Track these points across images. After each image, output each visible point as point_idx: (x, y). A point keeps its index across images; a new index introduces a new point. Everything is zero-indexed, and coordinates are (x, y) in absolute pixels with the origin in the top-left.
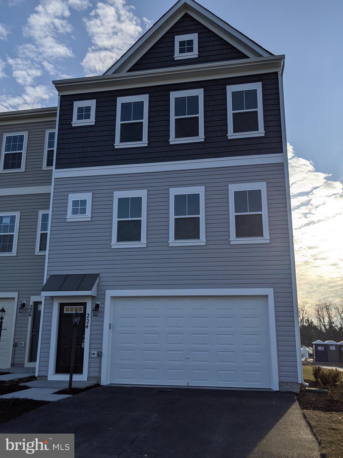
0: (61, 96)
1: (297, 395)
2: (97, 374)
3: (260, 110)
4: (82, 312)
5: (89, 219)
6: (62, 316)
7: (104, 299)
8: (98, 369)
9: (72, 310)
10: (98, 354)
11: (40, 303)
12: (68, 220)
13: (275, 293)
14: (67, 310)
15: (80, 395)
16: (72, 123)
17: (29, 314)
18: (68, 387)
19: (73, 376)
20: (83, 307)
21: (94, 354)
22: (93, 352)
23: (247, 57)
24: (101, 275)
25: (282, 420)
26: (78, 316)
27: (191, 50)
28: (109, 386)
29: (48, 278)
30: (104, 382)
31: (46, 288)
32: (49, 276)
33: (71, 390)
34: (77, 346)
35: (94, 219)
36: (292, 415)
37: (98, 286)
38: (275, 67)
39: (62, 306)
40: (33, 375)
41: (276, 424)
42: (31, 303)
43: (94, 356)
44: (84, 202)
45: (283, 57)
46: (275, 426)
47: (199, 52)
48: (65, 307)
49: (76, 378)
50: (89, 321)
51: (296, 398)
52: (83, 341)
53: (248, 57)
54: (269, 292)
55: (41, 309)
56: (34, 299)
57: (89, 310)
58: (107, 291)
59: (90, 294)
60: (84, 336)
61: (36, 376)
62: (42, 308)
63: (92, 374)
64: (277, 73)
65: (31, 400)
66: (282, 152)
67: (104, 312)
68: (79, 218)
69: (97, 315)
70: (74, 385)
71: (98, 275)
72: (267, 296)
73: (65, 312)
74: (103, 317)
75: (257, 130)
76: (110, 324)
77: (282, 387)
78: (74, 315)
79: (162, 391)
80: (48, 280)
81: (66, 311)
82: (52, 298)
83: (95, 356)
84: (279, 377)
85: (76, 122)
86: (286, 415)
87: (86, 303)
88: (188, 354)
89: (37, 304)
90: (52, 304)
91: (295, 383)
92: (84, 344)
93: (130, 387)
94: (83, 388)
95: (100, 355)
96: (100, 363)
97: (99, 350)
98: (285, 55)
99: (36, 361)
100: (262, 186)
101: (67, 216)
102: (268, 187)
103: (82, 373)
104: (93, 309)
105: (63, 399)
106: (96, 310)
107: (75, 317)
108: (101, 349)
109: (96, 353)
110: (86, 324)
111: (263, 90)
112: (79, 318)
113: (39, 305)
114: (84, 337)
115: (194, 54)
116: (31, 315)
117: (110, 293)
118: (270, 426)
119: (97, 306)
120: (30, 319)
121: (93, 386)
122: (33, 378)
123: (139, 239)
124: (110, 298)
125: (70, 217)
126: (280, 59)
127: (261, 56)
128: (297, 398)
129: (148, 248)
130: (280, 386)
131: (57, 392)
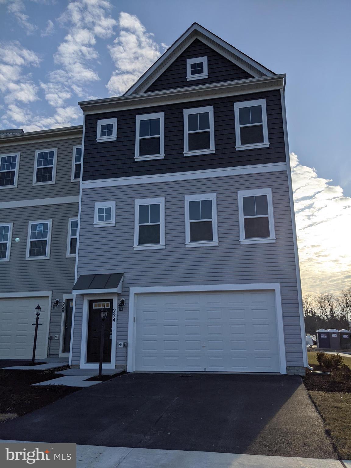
0: (86, 115)
1: (303, 377)
2: (123, 363)
3: (265, 123)
4: (109, 307)
5: (114, 225)
6: (92, 312)
7: (129, 295)
8: (125, 358)
9: (100, 306)
10: (124, 345)
11: (72, 300)
12: (95, 226)
13: (281, 287)
15: (109, 381)
16: (96, 139)
17: (62, 310)
18: (98, 375)
19: (103, 364)
20: (110, 303)
21: (120, 345)
22: (119, 343)
23: (251, 77)
24: (125, 274)
25: (290, 400)
26: (106, 311)
27: (201, 71)
28: (134, 373)
29: (78, 278)
30: (130, 369)
31: (76, 287)
32: (79, 276)
33: (101, 377)
34: (105, 338)
35: (117, 224)
36: (299, 396)
37: (123, 284)
38: (278, 85)
39: (91, 302)
40: (67, 364)
41: (284, 403)
42: (64, 301)
43: (121, 346)
44: (108, 210)
45: (284, 76)
46: (284, 406)
47: (208, 73)
48: (94, 303)
49: (105, 366)
50: (116, 316)
51: (302, 380)
52: (111, 333)
53: (253, 77)
54: (276, 286)
55: (73, 305)
56: (66, 296)
57: (115, 306)
58: (131, 288)
59: (116, 292)
60: (111, 329)
61: (69, 365)
62: (73, 304)
63: (120, 363)
64: (279, 90)
65: (66, 386)
66: (285, 161)
67: (128, 307)
68: (105, 223)
69: (122, 310)
70: (103, 373)
71: (122, 275)
72: (274, 290)
73: (94, 308)
74: (128, 311)
75: (262, 141)
76: (134, 318)
77: (289, 371)
78: (102, 310)
79: (182, 377)
80: (78, 280)
81: (95, 307)
82: (83, 295)
83: (122, 346)
84: (287, 362)
85: (100, 139)
86: (294, 395)
87: (113, 299)
88: (204, 343)
89: (69, 301)
90: (83, 301)
91: (301, 368)
92: (111, 336)
93: (154, 374)
94: (111, 375)
95: (125, 345)
96: (127, 352)
97: (125, 341)
98: (286, 74)
99: (69, 352)
100: (267, 192)
101: (94, 223)
102: (273, 193)
103: (111, 362)
104: (119, 304)
105: (94, 385)
106: (121, 306)
107: (103, 312)
108: (127, 340)
109: (122, 343)
110: (113, 318)
111: (267, 106)
112: (107, 312)
113: (71, 302)
114: (112, 330)
115: (205, 75)
116: (64, 311)
117: (133, 290)
118: (279, 406)
119: (123, 302)
120: (63, 314)
121: (120, 373)
122: (67, 367)
123: (158, 241)
124: (133, 294)
125: (97, 223)
126: (282, 78)
127: (264, 75)
128: (303, 381)
129: (167, 249)
130: (287, 370)
131: (89, 379)
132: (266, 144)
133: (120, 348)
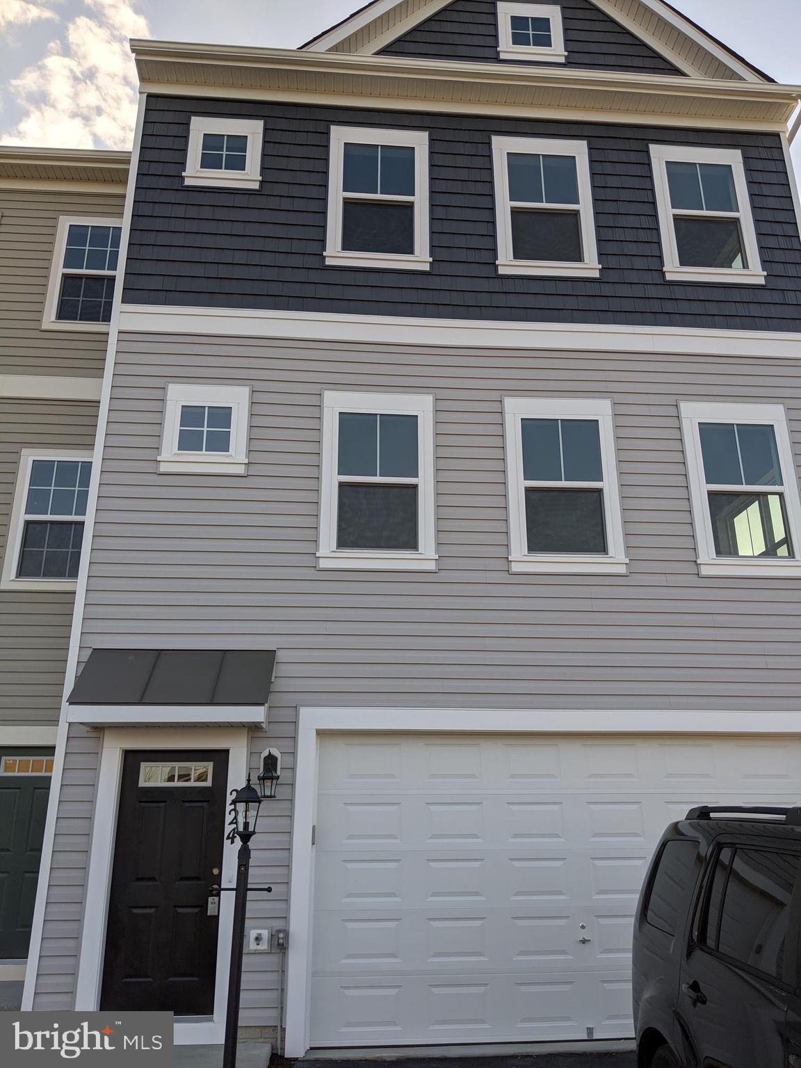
0: (150, 96)
2: (267, 1017)
3: (745, 216)
4: (214, 784)
5: (241, 470)
6: (131, 799)
7: (294, 738)
8: (275, 995)
9: (185, 777)
10: (274, 942)
12: (164, 468)
14: (154, 776)
16: (184, 174)
20: (215, 764)
21: (257, 939)
22: (253, 933)
24: (281, 656)
29: (85, 660)
30: (297, 1043)
32: (90, 651)
34: (188, 911)
35: (254, 470)
39: (132, 760)
43: (259, 947)
44: (222, 416)
47: (566, 50)
48: (143, 765)
49: (188, 1032)
52: (215, 889)
57: (237, 779)
58: (304, 711)
60: (218, 872)
62: (55, 767)
63: (252, 1018)
64: (781, 136)
67: (293, 785)
68: (204, 461)
69: (274, 797)
71: (271, 655)
73: (143, 783)
74: (293, 800)
76: (314, 827)
80: (86, 666)
81: (147, 780)
82: (99, 729)
83: (264, 946)
85: (195, 173)
87: (227, 751)
88: (583, 927)
90: (97, 754)
92: (218, 904)
95: (280, 941)
96: (283, 972)
97: (278, 924)
100: (774, 416)
101: (159, 454)
103: (209, 1014)
104: (255, 772)
106: (265, 778)
108: (286, 918)
109: (265, 934)
110: (228, 829)
114: (220, 876)
115: (555, 52)
117: (312, 718)
119: (271, 762)
123: (411, 543)
124: (313, 735)
125: (170, 454)
129: (442, 573)
132: (754, 273)
133: (256, 953)
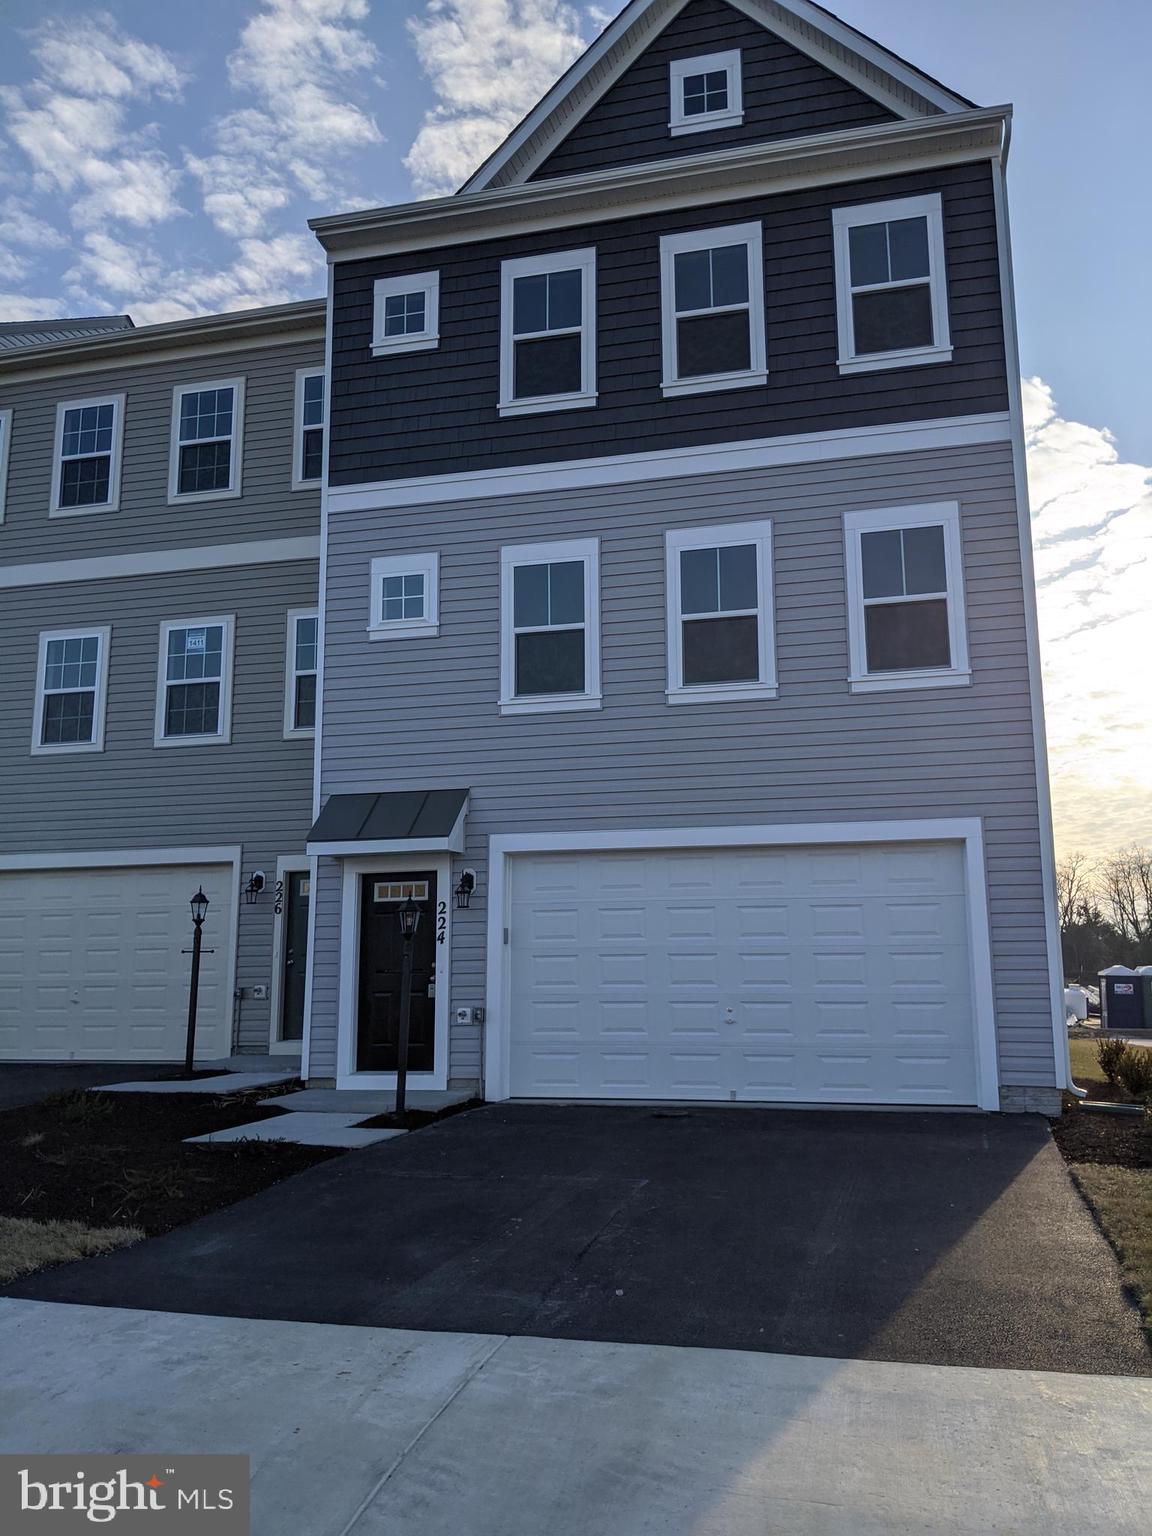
0: (338, 266)
1: (1053, 1121)
2: (471, 1072)
3: (937, 279)
4: (426, 898)
5: (434, 632)
6: (369, 911)
7: (486, 860)
8: (477, 1056)
9: (395, 893)
10: (475, 1017)
11: (306, 874)
12: (373, 637)
13: (986, 831)
14: (381, 895)
15: (429, 1131)
16: (371, 346)
17: (276, 908)
18: (394, 1110)
19: (407, 1077)
20: (426, 883)
21: (464, 1015)
22: (460, 1010)
23: (892, 116)
24: (475, 792)
25: (1009, 1194)
26: (416, 911)
27: (719, 102)
28: (509, 1104)
29: (324, 804)
30: (496, 1091)
31: (319, 834)
32: (328, 797)
33: (403, 1116)
34: (413, 994)
35: (446, 630)
36: (1038, 1180)
37: (467, 823)
38: (982, 145)
39: (367, 882)
40: (295, 1075)
41: (990, 1204)
42: (280, 877)
43: (464, 1021)
44: (416, 583)
45: (1006, 111)
46: (988, 1211)
47: (744, 108)
48: (377, 885)
49: (416, 1081)
50: (447, 924)
51: (1049, 1129)
52: (432, 978)
53: (895, 117)
54: (970, 828)
55: (309, 890)
56: (286, 864)
57: (444, 893)
58: (492, 837)
59: (446, 848)
60: (433, 965)
61: (302, 1079)
62: (311, 889)
63: (461, 1072)
64: (987, 163)
65: (292, 1145)
66: (1004, 407)
67: (486, 897)
68: (405, 628)
69: (468, 906)
70: (411, 1103)
71: (464, 793)
72: (963, 841)
73: (377, 899)
74: (486, 909)
75: (929, 341)
76: (506, 931)
77: (1007, 1101)
78: (404, 906)
79: (660, 1116)
80: (324, 810)
81: (380, 897)
82: (340, 859)
83: (468, 1020)
84: (1001, 1071)
85: (383, 343)
86: (1021, 1178)
87: (436, 872)
88: (730, 1011)
89: (295, 878)
90: (340, 878)
91: (1048, 1090)
92: (433, 989)
93: (569, 1106)
94: (436, 1111)
95: (479, 1016)
96: (482, 1039)
97: (478, 1004)
98: (1011, 105)
99: (302, 1038)
100: (943, 514)
101: (369, 625)
102: (963, 517)
103: (432, 1069)
104: (455, 889)
105: (383, 1141)
106: (463, 892)
107: (406, 911)
108: (483, 999)
109: (468, 1011)
110: (439, 932)
111: (947, 216)
112: (418, 913)
113: (302, 882)
114: (435, 968)
115: (732, 114)
116: (280, 911)
117: (501, 843)
118: (973, 1211)
119: (468, 880)
120: (279, 920)
121: (464, 1103)
122: (296, 1085)
123: (579, 686)
124: (501, 857)
125: (378, 626)
126: (999, 120)
127: (937, 111)
128: (1054, 1132)
129: (606, 711)
130: (1002, 1097)
131: (366, 1121)
132: (940, 349)
133: (462, 1025)
